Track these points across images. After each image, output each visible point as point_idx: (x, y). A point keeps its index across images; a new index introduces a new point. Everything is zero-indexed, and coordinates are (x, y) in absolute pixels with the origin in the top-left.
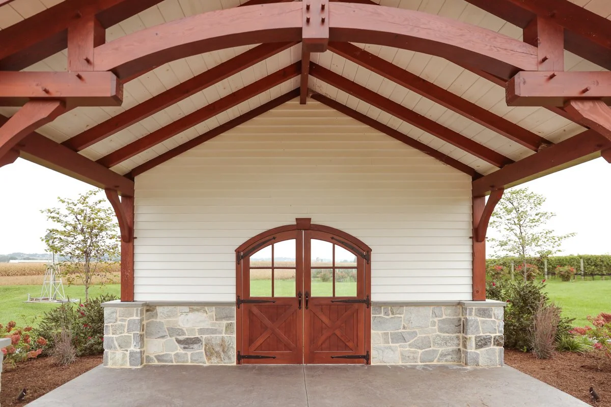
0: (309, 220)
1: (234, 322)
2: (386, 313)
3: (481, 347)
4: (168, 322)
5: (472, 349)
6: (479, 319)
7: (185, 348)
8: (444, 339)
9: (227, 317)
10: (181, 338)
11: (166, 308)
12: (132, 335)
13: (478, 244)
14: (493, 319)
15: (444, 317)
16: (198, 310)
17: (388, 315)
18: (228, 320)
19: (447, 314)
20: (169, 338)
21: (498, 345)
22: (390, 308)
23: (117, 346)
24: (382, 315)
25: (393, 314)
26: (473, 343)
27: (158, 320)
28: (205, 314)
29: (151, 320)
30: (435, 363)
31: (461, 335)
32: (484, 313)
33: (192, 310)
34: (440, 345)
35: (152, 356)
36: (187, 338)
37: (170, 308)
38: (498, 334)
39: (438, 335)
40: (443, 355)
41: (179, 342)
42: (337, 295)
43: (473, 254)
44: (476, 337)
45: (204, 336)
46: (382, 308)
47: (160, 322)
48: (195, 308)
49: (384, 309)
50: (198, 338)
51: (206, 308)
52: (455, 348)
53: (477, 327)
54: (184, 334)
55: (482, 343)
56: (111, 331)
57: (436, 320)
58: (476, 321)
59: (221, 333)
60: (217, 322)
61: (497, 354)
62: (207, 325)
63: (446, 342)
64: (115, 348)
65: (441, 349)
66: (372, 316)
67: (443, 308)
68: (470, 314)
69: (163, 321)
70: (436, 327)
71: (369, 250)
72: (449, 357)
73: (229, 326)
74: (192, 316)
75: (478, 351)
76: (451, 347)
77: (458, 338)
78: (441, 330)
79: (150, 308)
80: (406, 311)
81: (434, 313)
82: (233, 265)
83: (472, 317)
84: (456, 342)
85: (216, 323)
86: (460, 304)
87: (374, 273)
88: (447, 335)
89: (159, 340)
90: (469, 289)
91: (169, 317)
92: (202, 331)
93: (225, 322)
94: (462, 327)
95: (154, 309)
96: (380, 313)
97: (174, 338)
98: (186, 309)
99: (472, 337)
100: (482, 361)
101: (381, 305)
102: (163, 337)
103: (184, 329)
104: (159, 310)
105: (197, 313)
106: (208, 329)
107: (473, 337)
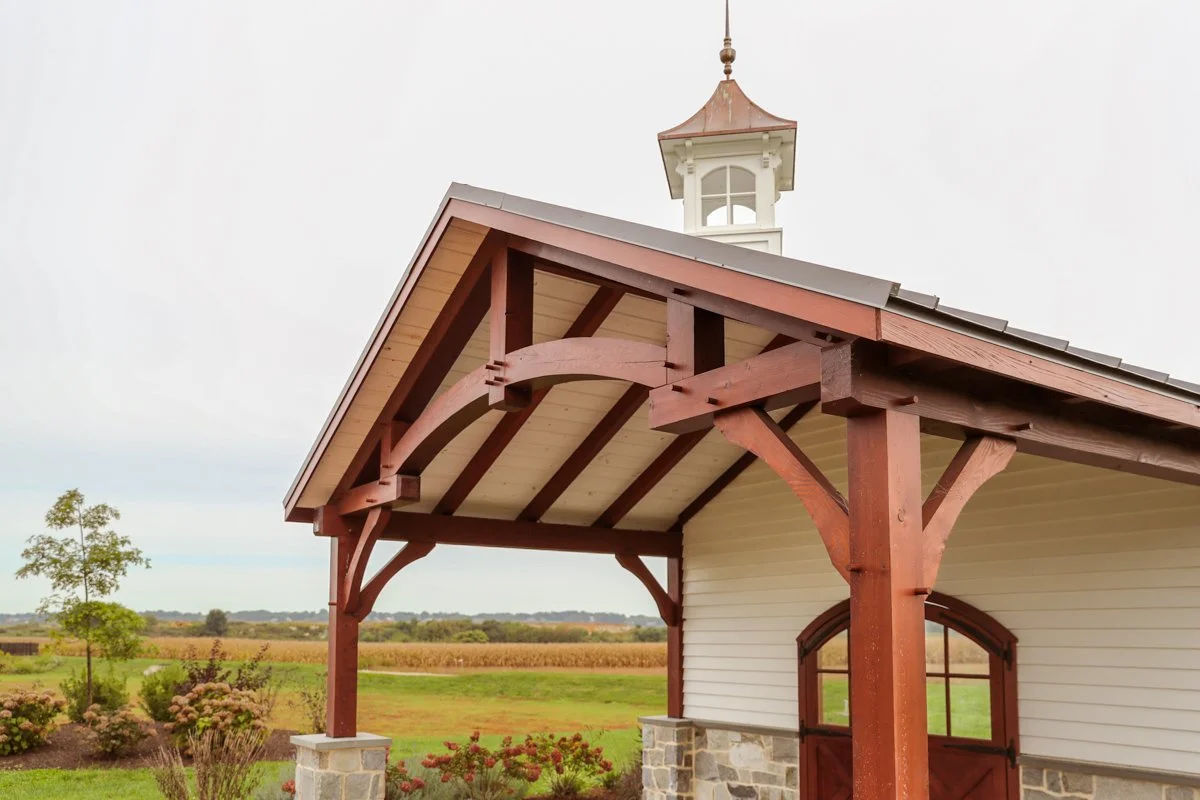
1: (796, 765)
2: (1053, 786)
4: (718, 755)
9: (788, 757)
10: (735, 784)
11: (715, 731)
12: (669, 769)
16: (752, 740)
17: (1058, 790)
18: (789, 762)
20: (720, 782)
22: (1060, 775)
23: (655, 784)
24: (1044, 788)
25: (1067, 789)
27: (708, 751)
28: (761, 749)
29: (700, 750)
33: (745, 740)
36: (741, 787)
37: (720, 732)
41: (732, 790)
42: (954, 734)
45: (760, 786)
46: (1045, 772)
47: (710, 755)
48: (749, 735)
49: (1048, 774)
50: (751, 787)
51: (762, 738)
54: (735, 778)
56: (649, 761)
59: (780, 784)
60: (777, 764)
62: (763, 766)
64: (653, 786)
66: (1023, 787)
69: (713, 753)
71: (1012, 640)
73: (790, 771)
74: (746, 748)
79: (698, 729)
80: (1098, 786)
82: (794, 665)
85: (774, 766)
87: (1023, 692)
89: (709, 782)
91: (719, 747)
92: (758, 776)
93: (785, 765)
95: (704, 732)
96: (1040, 783)
97: (725, 784)
98: (737, 736)
101: (1041, 764)
102: (713, 779)
103: (737, 771)
104: (709, 733)
105: (750, 744)
106: (764, 774)
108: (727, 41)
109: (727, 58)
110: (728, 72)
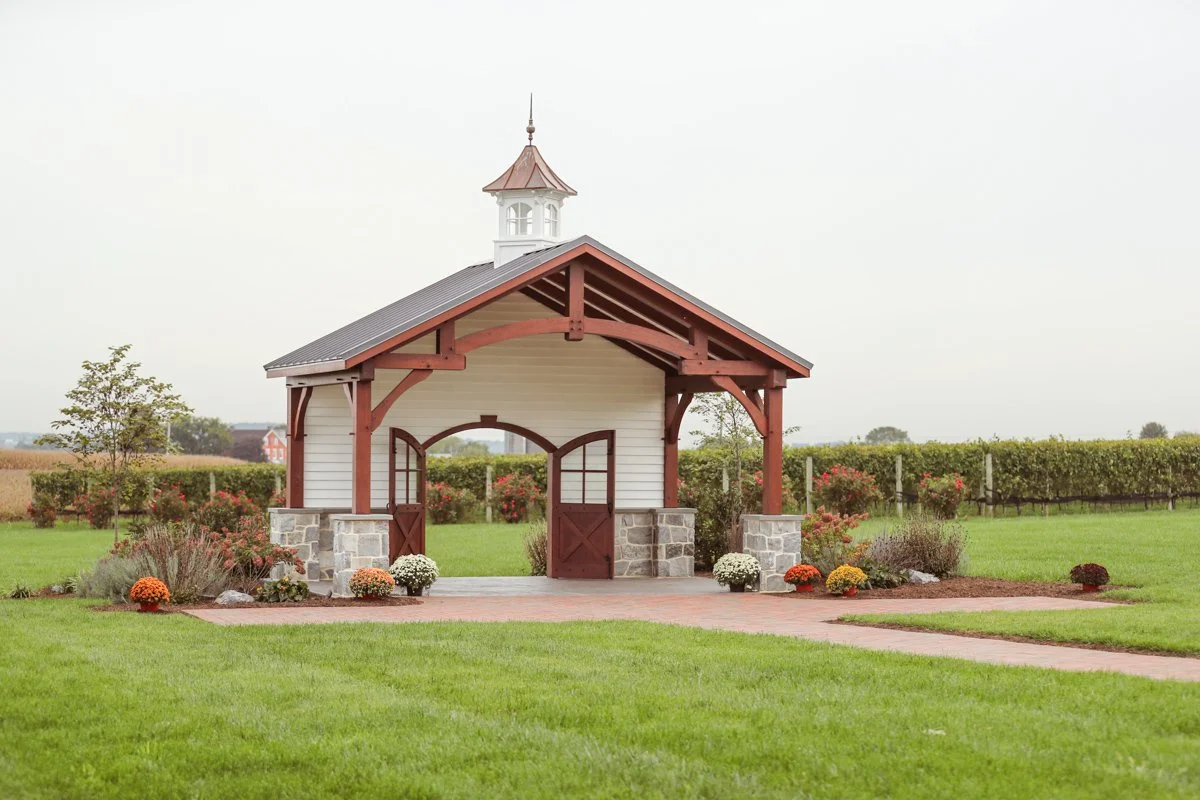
0: (495, 417)
3: (671, 556)
5: (662, 559)
6: (670, 526)
8: (634, 550)
12: (310, 545)
13: (670, 447)
14: (684, 526)
15: (634, 526)
19: (636, 522)
21: (689, 554)
26: (662, 553)
30: (625, 576)
31: (651, 546)
32: (675, 520)
34: (630, 556)
35: (323, 571)
38: (689, 543)
39: (628, 546)
40: (633, 567)
43: (665, 457)
44: (667, 546)
52: (645, 559)
53: (668, 535)
55: (673, 552)
56: (287, 541)
57: (626, 528)
58: (666, 529)
61: (688, 564)
63: (636, 552)
65: (631, 562)
67: (633, 516)
68: (661, 522)
70: (626, 537)
72: (639, 570)
75: (669, 561)
76: (641, 559)
77: (648, 548)
78: (630, 540)
81: (624, 521)
83: (662, 525)
84: (646, 553)
86: (652, 512)
88: (638, 545)
90: (660, 495)
94: (652, 536)
95: (328, 516)
99: (662, 545)
100: (672, 571)
107: (664, 545)
108: (531, 122)
109: (531, 131)
110: (530, 139)
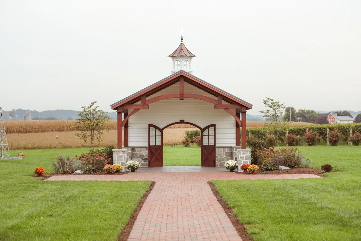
0: (184, 120)
4: (139, 153)
7: (144, 161)
8: (227, 158)
10: (144, 158)
11: (138, 148)
13: (237, 128)
15: (227, 151)
19: (227, 150)
20: (139, 158)
26: (234, 159)
27: (136, 152)
29: (134, 152)
37: (140, 149)
41: (142, 159)
43: (236, 131)
47: (136, 153)
53: (236, 154)
54: (144, 157)
57: (224, 152)
58: (235, 152)
68: (234, 150)
69: (137, 153)
77: (231, 158)
78: (226, 155)
79: (133, 149)
81: (223, 150)
86: (231, 148)
88: (228, 157)
90: (235, 142)
91: (140, 151)
94: (232, 154)
95: (135, 149)
97: (141, 158)
99: (234, 157)
102: (137, 158)
103: (144, 156)
104: (136, 149)
108: (182, 37)
109: (182, 39)
110: (182, 42)
